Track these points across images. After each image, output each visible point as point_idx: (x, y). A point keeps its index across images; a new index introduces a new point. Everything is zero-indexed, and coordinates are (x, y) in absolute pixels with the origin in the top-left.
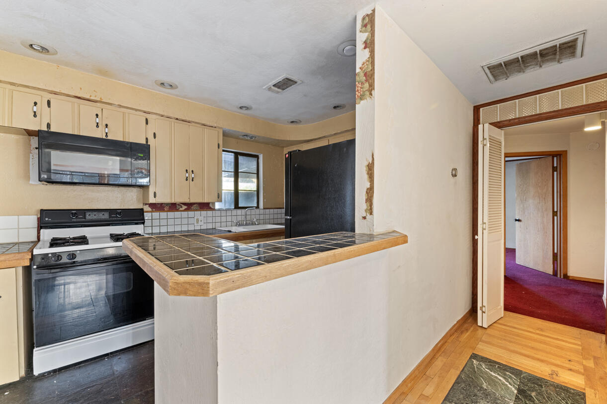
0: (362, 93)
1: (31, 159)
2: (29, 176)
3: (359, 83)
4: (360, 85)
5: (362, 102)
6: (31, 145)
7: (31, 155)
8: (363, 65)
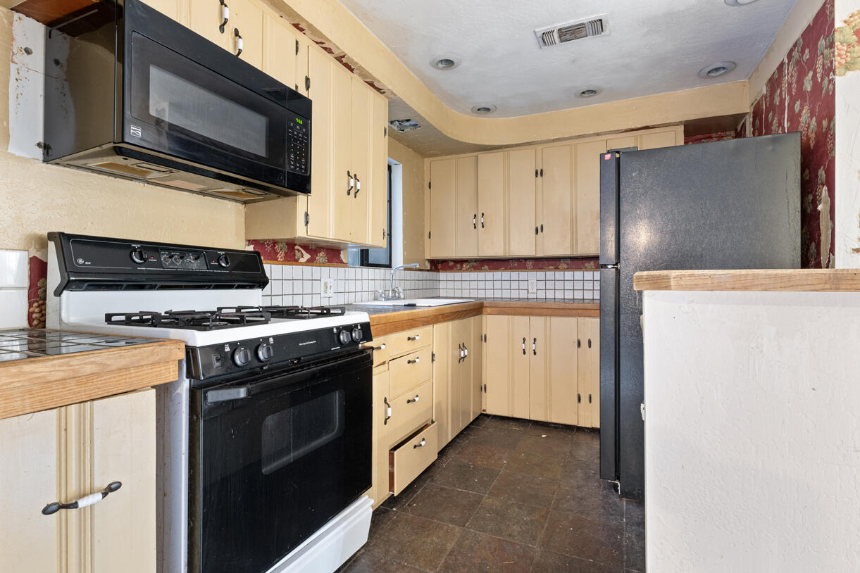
0: (849, 59)
1: (12, 81)
2: (7, 129)
3: (842, 44)
4: (845, 48)
5: (849, 74)
6: (13, 39)
7: (13, 67)
8: (851, 17)
